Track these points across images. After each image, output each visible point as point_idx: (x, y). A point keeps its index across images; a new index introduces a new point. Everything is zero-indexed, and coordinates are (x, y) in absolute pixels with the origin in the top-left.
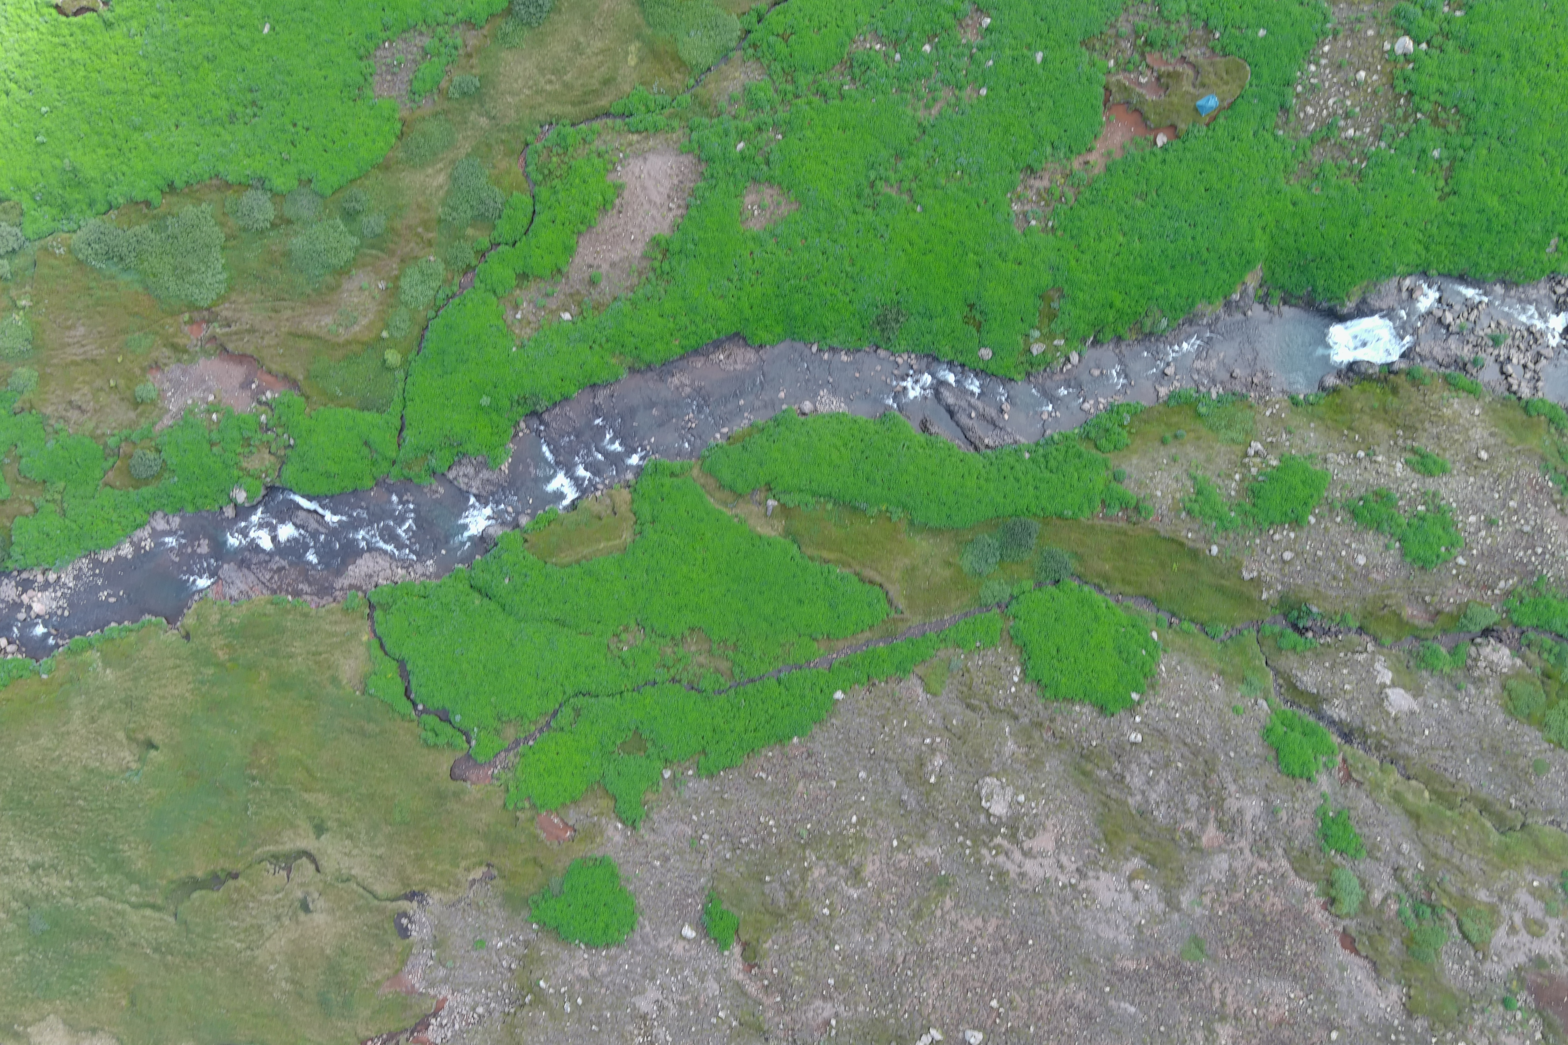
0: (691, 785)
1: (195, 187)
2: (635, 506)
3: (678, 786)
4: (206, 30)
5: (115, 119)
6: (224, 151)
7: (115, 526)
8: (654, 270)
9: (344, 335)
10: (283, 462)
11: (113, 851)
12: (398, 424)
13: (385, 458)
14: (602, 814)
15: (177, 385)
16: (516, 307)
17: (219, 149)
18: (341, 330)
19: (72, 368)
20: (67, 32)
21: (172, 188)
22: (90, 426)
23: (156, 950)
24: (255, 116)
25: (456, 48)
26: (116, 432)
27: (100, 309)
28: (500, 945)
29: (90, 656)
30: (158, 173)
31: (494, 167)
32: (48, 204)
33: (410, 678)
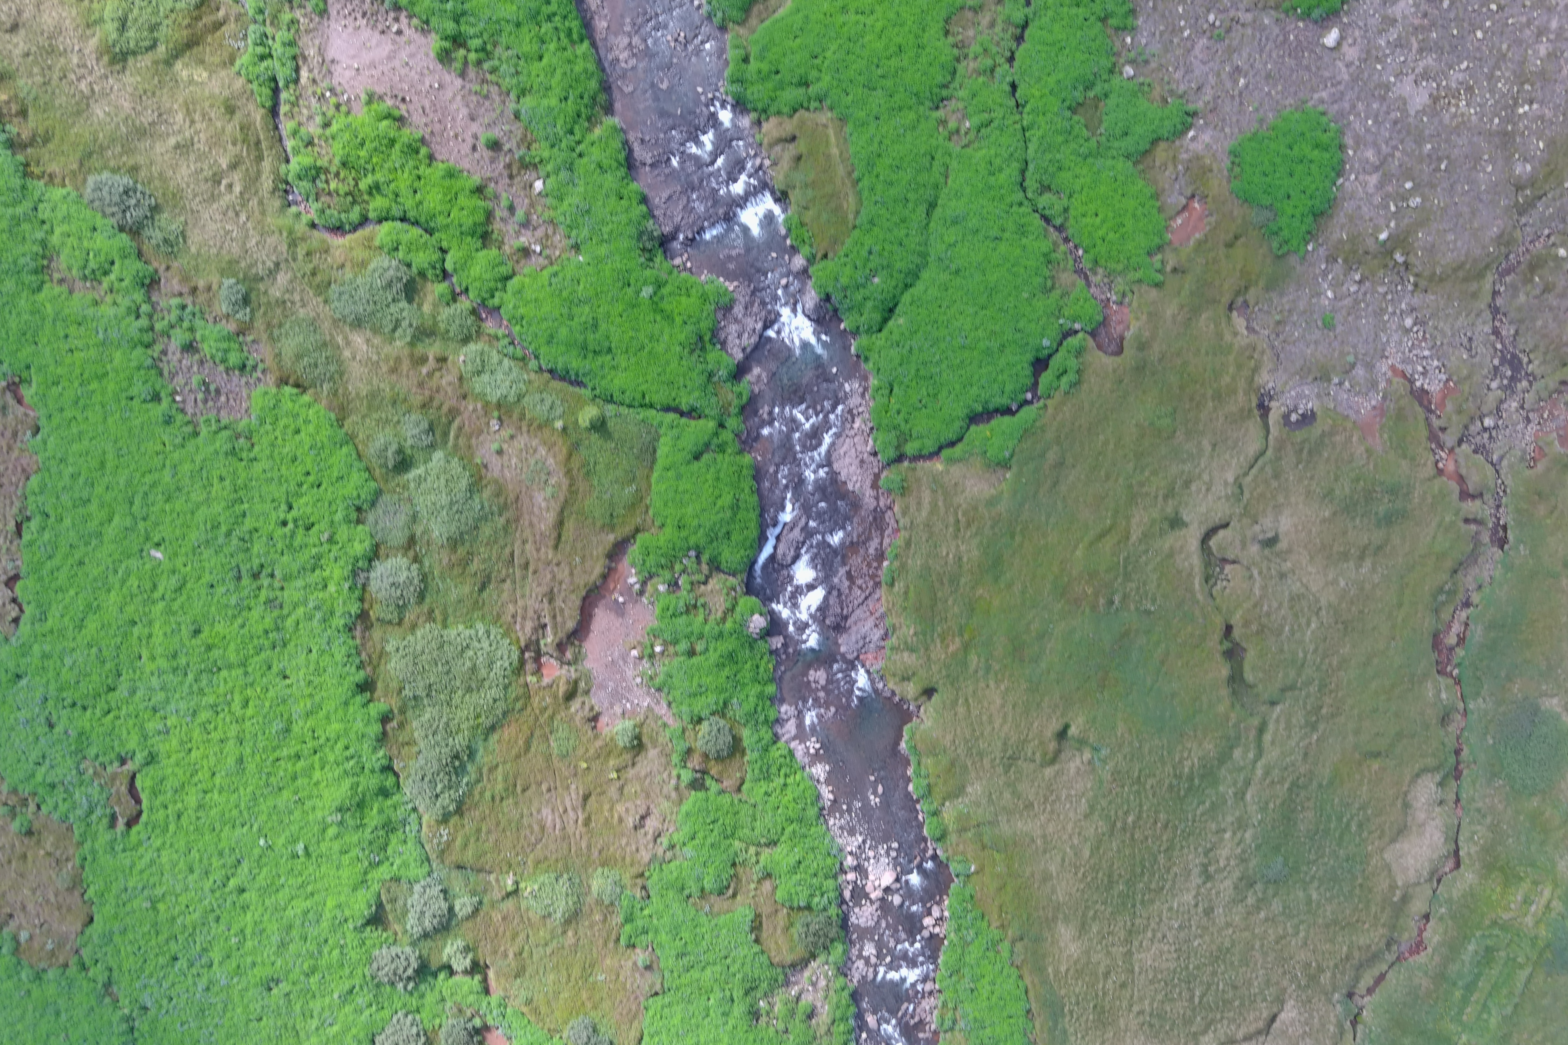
0: (1144, 41)
1: (364, 656)
2: (786, 110)
3: (1144, 57)
4: (157, 630)
5: (276, 755)
6: (318, 615)
7: (790, 780)
8: (479, 63)
9: (558, 478)
10: (715, 566)
11: (1190, 780)
12: (671, 416)
13: (716, 434)
14: (1174, 157)
15: (617, 696)
16: (526, 252)
17: (315, 623)
18: (553, 481)
19: (593, 824)
20: (162, 812)
21: (366, 687)
22: (665, 805)
23: (1314, 727)
24: (272, 576)
25: (183, 307)
26: (674, 773)
27: (519, 789)
28: (1330, 294)
29: (949, 813)
30: (346, 704)
31: (342, 266)
32: (384, 848)
33: (991, 407)
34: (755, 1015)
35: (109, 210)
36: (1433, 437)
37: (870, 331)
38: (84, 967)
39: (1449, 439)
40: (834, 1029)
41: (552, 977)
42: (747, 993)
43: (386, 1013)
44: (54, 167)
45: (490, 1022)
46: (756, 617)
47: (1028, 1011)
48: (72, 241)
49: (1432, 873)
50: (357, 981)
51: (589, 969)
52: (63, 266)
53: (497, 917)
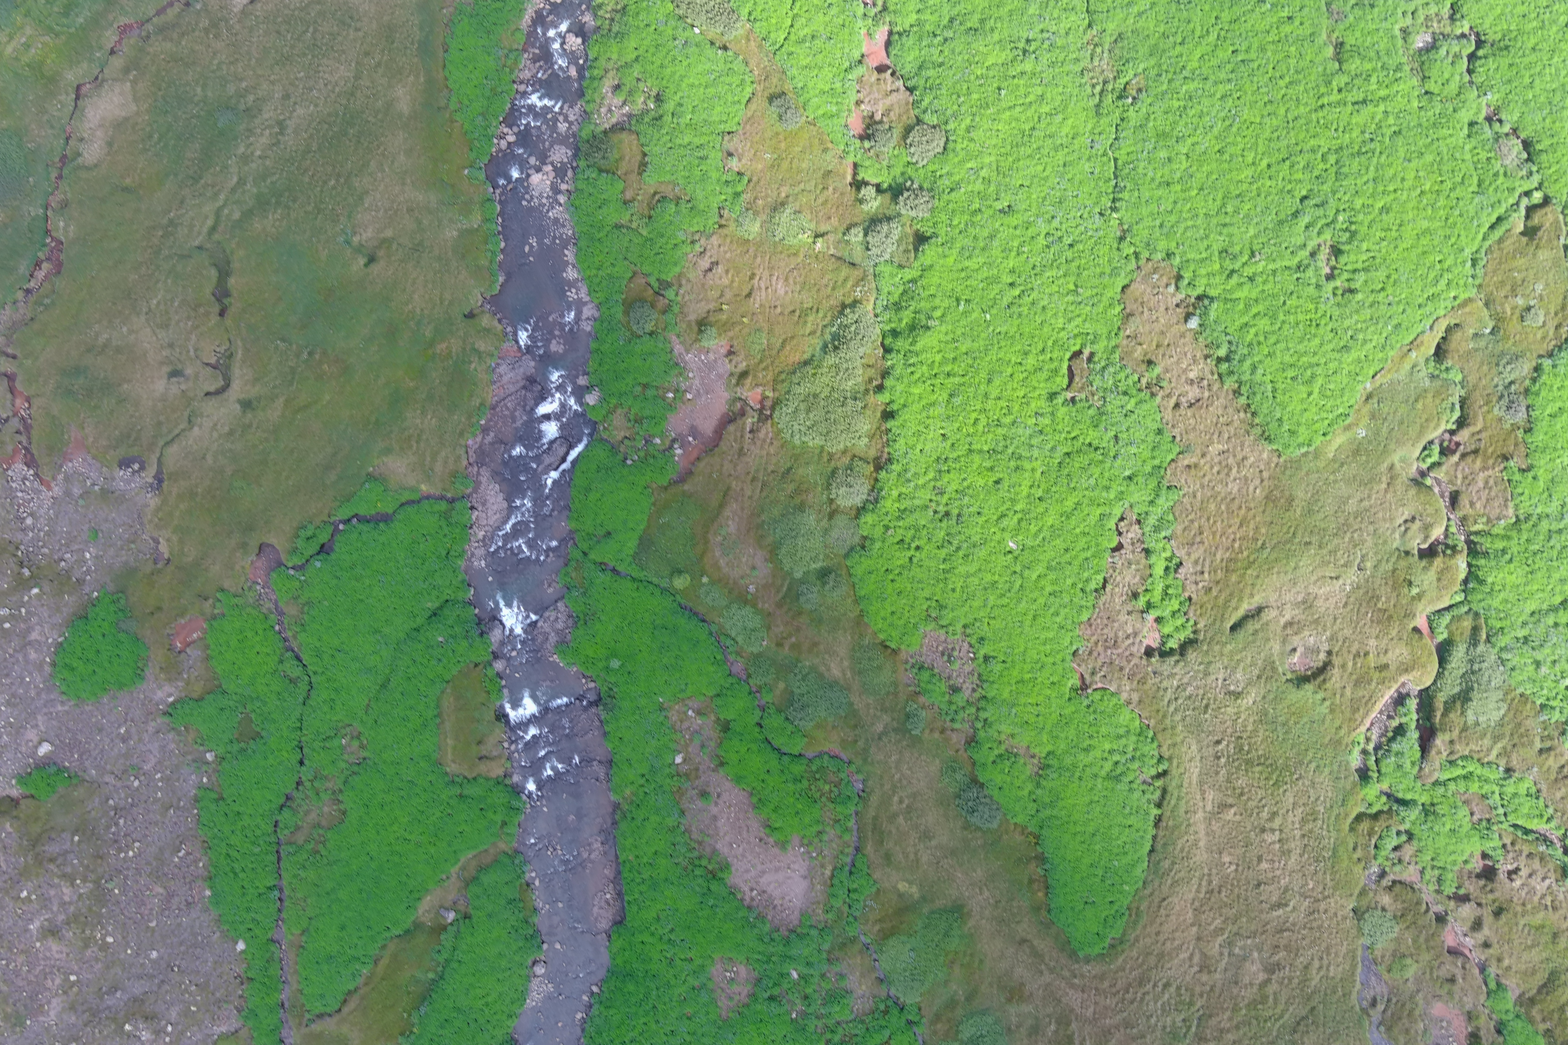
0: (193, 777)
1: (885, 439)
2: (481, 780)
3: (195, 765)
4: (1025, 490)
5: (963, 380)
6: (909, 475)
7: (594, 272)
8: (700, 858)
9: (715, 540)
10: (614, 449)
11: (278, 203)
12: (620, 569)
13: (590, 548)
14: (188, 684)
15: (710, 366)
16: (699, 713)
17: (913, 470)
18: (719, 538)
19: (748, 274)
20: (1055, 356)
21: (888, 415)
22: (691, 276)
23: (171, 222)
24: (935, 512)
25: (952, 720)
26: (679, 298)
27: (797, 313)
28: (88, 555)
29: (476, 220)
30: (905, 406)
31: (834, 727)
32: (905, 292)
33: (372, 525)
34: (658, 99)
35: (987, 800)
36: (28, 428)
37: (455, 602)
38: (1137, 255)
39: (15, 423)
40: (602, 73)
41: (804, 165)
42: (661, 117)
43: (931, 168)
44: (1019, 838)
45: (858, 141)
46: (591, 403)
47: (446, 51)
48: (1017, 783)
49: (101, 85)
50: (945, 197)
51: (775, 165)
52: (1029, 767)
53: (834, 221)
